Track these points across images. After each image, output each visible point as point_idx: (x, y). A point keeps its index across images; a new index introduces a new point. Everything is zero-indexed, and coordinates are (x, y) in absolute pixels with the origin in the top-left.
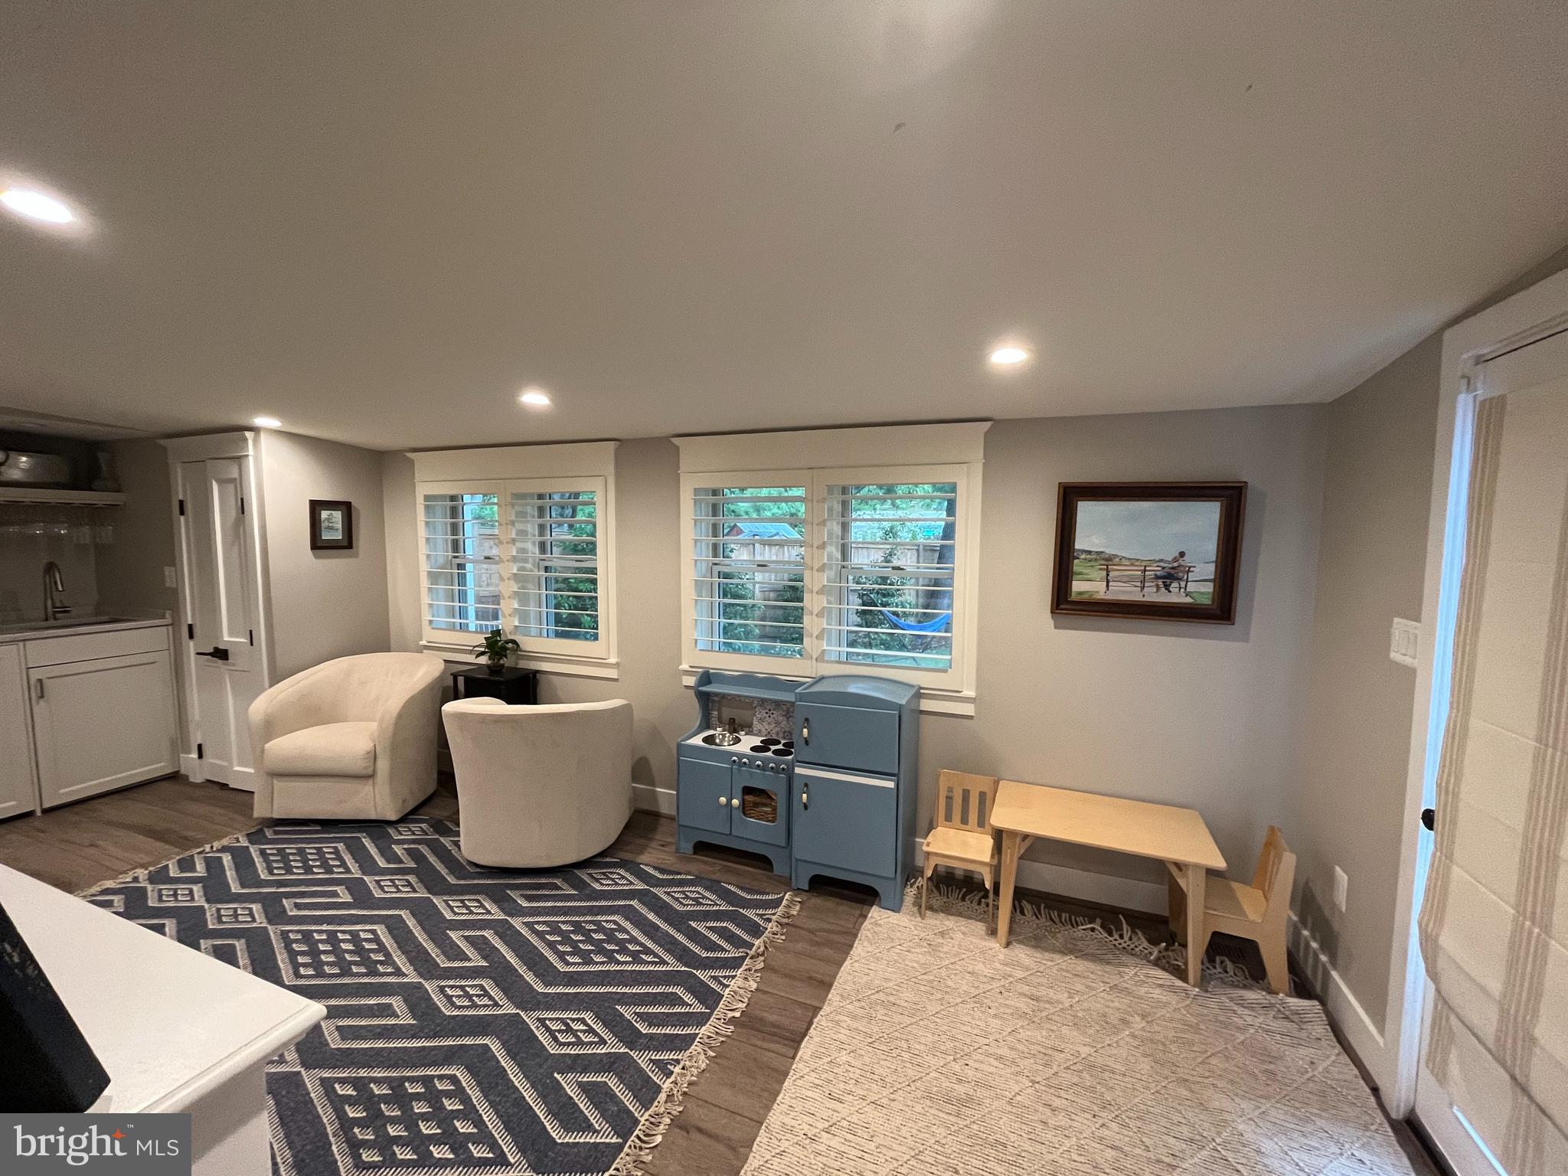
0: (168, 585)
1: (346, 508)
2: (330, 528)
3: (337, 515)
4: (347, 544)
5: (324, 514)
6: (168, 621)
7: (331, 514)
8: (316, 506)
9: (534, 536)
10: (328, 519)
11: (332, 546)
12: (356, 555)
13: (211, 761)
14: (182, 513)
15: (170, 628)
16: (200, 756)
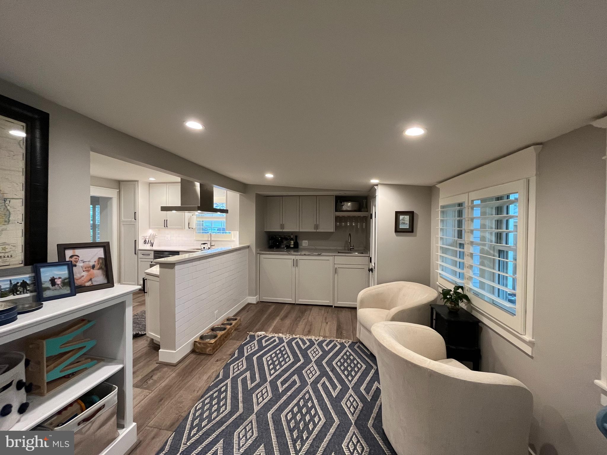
1: (411, 214)
2: (404, 223)
3: (407, 218)
4: (411, 230)
5: (401, 217)
7: (405, 217)
8: (398, 214)
9: (492, 228)
10: (403, 219)
11: (404, 231)
12: (415, 236)
14: (371, 218)
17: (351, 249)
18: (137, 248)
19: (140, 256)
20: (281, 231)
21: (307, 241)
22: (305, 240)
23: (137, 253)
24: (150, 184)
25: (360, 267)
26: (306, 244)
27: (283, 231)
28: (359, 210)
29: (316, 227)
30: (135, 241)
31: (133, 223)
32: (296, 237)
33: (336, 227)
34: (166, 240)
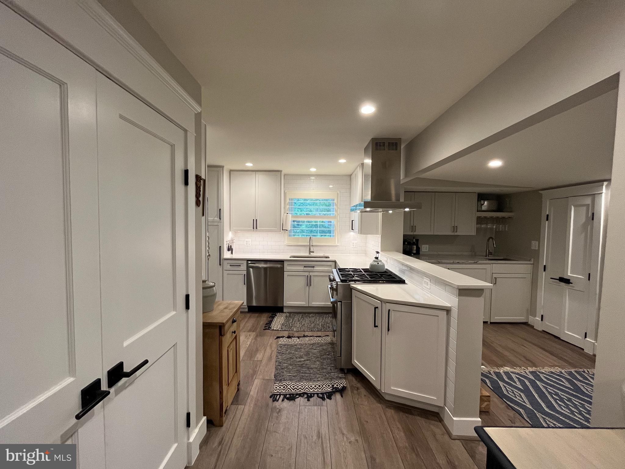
0: (532, 248)
6: (532, 262)
13: (547, 323)
14: (547, 220)
15: (532, 265)
16: (542, 320)
17: (488, 256)
18: (222, 258)
19: (227, 266)
20: (412, 234)
21: (427, 246)
22: (426, 244)
23: (221, 264)
24: (231, 172)
25: (520, 276)
26: (426, 249)
27: (415, 233)
28: (499, 210)
29: (455, 228)
30: (220, 247)
31: (216, 224)
32: (417, 240)
33: (478, 230)
34: (246, 245)
